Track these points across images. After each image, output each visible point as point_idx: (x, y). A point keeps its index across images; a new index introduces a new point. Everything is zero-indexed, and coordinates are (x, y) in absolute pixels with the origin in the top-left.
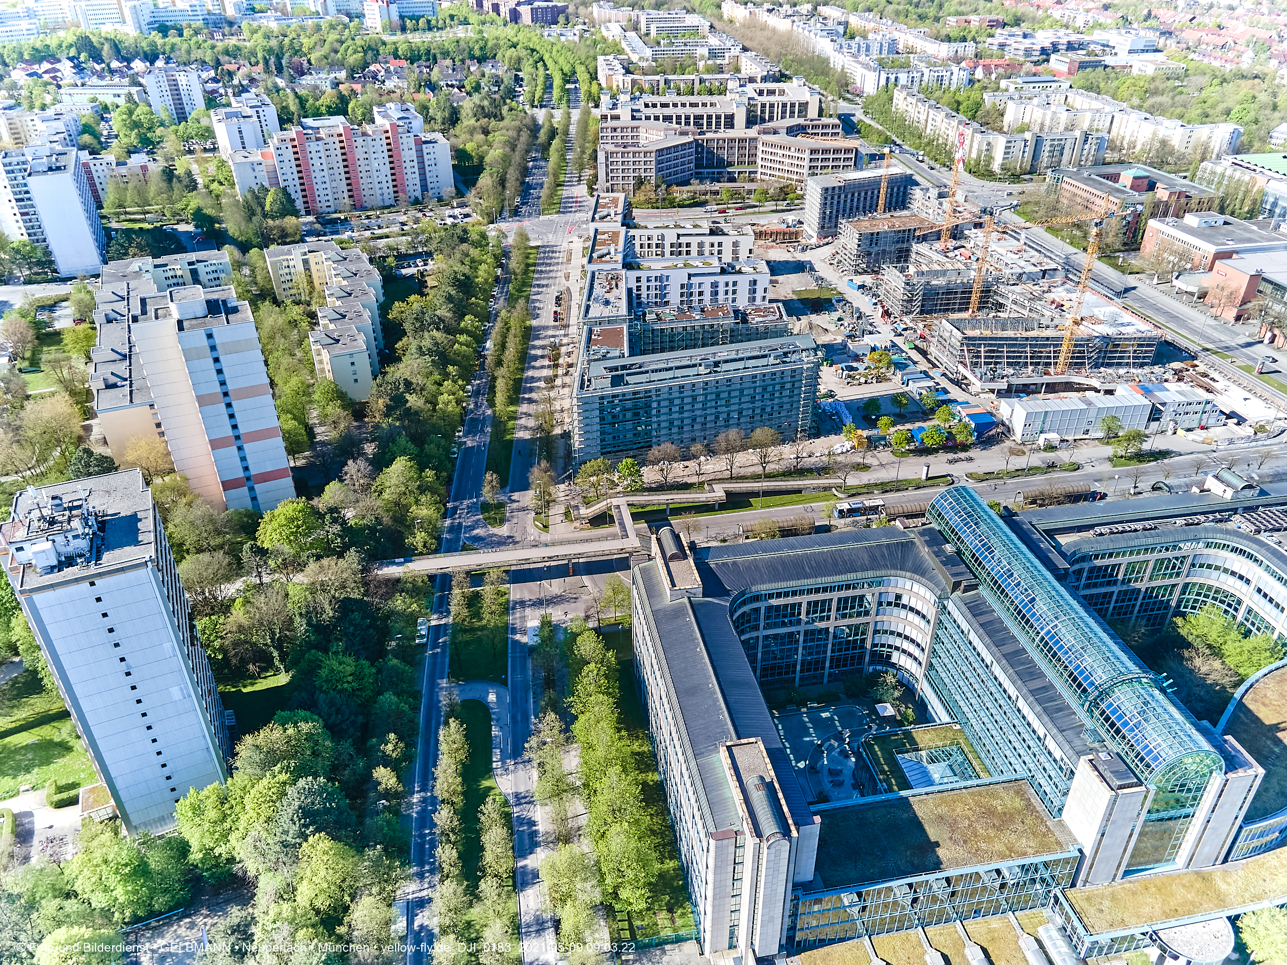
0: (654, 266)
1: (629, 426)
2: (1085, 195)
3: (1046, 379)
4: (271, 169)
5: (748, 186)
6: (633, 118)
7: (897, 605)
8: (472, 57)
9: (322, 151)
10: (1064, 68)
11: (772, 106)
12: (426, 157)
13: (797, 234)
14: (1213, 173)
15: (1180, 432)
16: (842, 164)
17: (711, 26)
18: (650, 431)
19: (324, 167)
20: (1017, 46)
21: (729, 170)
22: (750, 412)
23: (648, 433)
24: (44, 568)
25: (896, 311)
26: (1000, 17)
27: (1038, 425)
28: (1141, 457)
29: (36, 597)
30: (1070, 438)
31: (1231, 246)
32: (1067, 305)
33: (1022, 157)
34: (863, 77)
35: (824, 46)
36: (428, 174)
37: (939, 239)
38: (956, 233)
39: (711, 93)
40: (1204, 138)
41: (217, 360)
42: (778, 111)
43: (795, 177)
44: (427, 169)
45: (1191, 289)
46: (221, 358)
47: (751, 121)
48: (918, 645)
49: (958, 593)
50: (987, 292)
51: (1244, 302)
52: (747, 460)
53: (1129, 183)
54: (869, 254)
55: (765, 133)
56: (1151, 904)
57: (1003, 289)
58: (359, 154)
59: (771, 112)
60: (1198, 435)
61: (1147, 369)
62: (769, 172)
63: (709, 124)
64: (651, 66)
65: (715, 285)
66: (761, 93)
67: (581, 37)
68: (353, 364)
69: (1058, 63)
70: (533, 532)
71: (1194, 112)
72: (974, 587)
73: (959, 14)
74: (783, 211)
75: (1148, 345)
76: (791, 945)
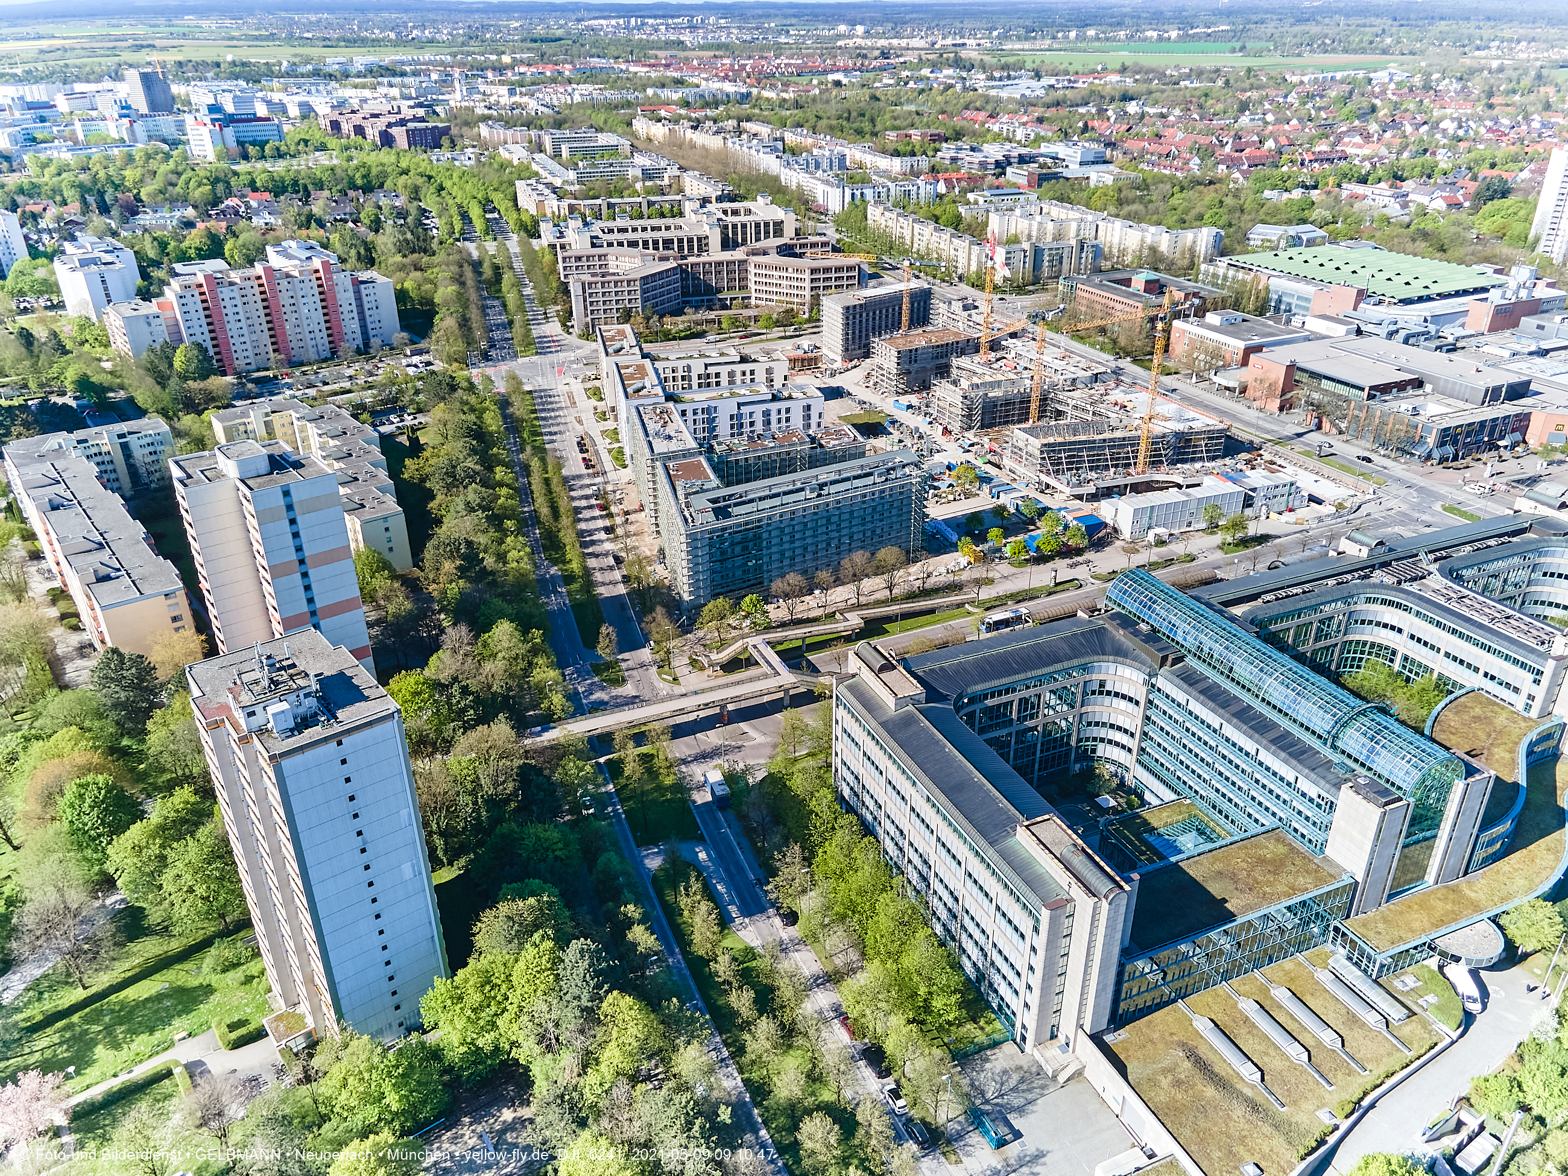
0: (698, 397)
1: (739, 561)
2: (1104, 301)
3: (1129, 480)
4: (171, 322)
5: (746, 313)
6: (593, 245)
7: (1101, 693)
8: (355, 188)
9: (238, 297)
10: (1023, 181)
11: (744, 226)
12: (365, 299)
13: (816, 360)
14: (1215, 276)
15: (1273, 515)
16: (845, 283)
17: (632, 146)
18: (761, 565)
20: (970, 160)
21: (720, 296)
22: (861, 536)
23: (758, 568)
24: (284, 731)
25: (955, 426)
26: (941, 131)
27: (1145, 521)
28: (1245, 542)
29: (285, 763)
30: (1176, 531)
31: (1257, 340)
32: (1130, 406)
33: (1023, 268)
34: (826, 194)
35: (770, 163)
36: (369, 320)
37: (978, 351)
38: (995, 346)
39: (662, 215)
40: (1189, 243)
41: (293, 522)
42: (751, 231)
43: (796, 300)
44: (367, 313)
45: (1231, 384)
47: (727, 244)
48: (1126, 731)
49: (1166, 668)
50: (1044, 400)
51: (1283, 394)
52: (873, 586)
53: (1142, 287)
54: (908, 372)
55: (754, 254)
56: (1418, 919)
57: (1061, 396)
58: (284, 299)
59: (744, 233)
60: (1287, 517)
61: (1219, 462)
62: (765, 296)
63: (691, 248)
64: (581, 190)
65: (767, 414)
66: (725, 212)
67: (478, 161)
68: (387, 529)
69: (1015, 175)
70: (663, 687)
71: (1172, 219)
72: (1181, 659)
73: (895, 128)
74: (791, 337)
75: (1218, 438)
76: (1118, 1020)
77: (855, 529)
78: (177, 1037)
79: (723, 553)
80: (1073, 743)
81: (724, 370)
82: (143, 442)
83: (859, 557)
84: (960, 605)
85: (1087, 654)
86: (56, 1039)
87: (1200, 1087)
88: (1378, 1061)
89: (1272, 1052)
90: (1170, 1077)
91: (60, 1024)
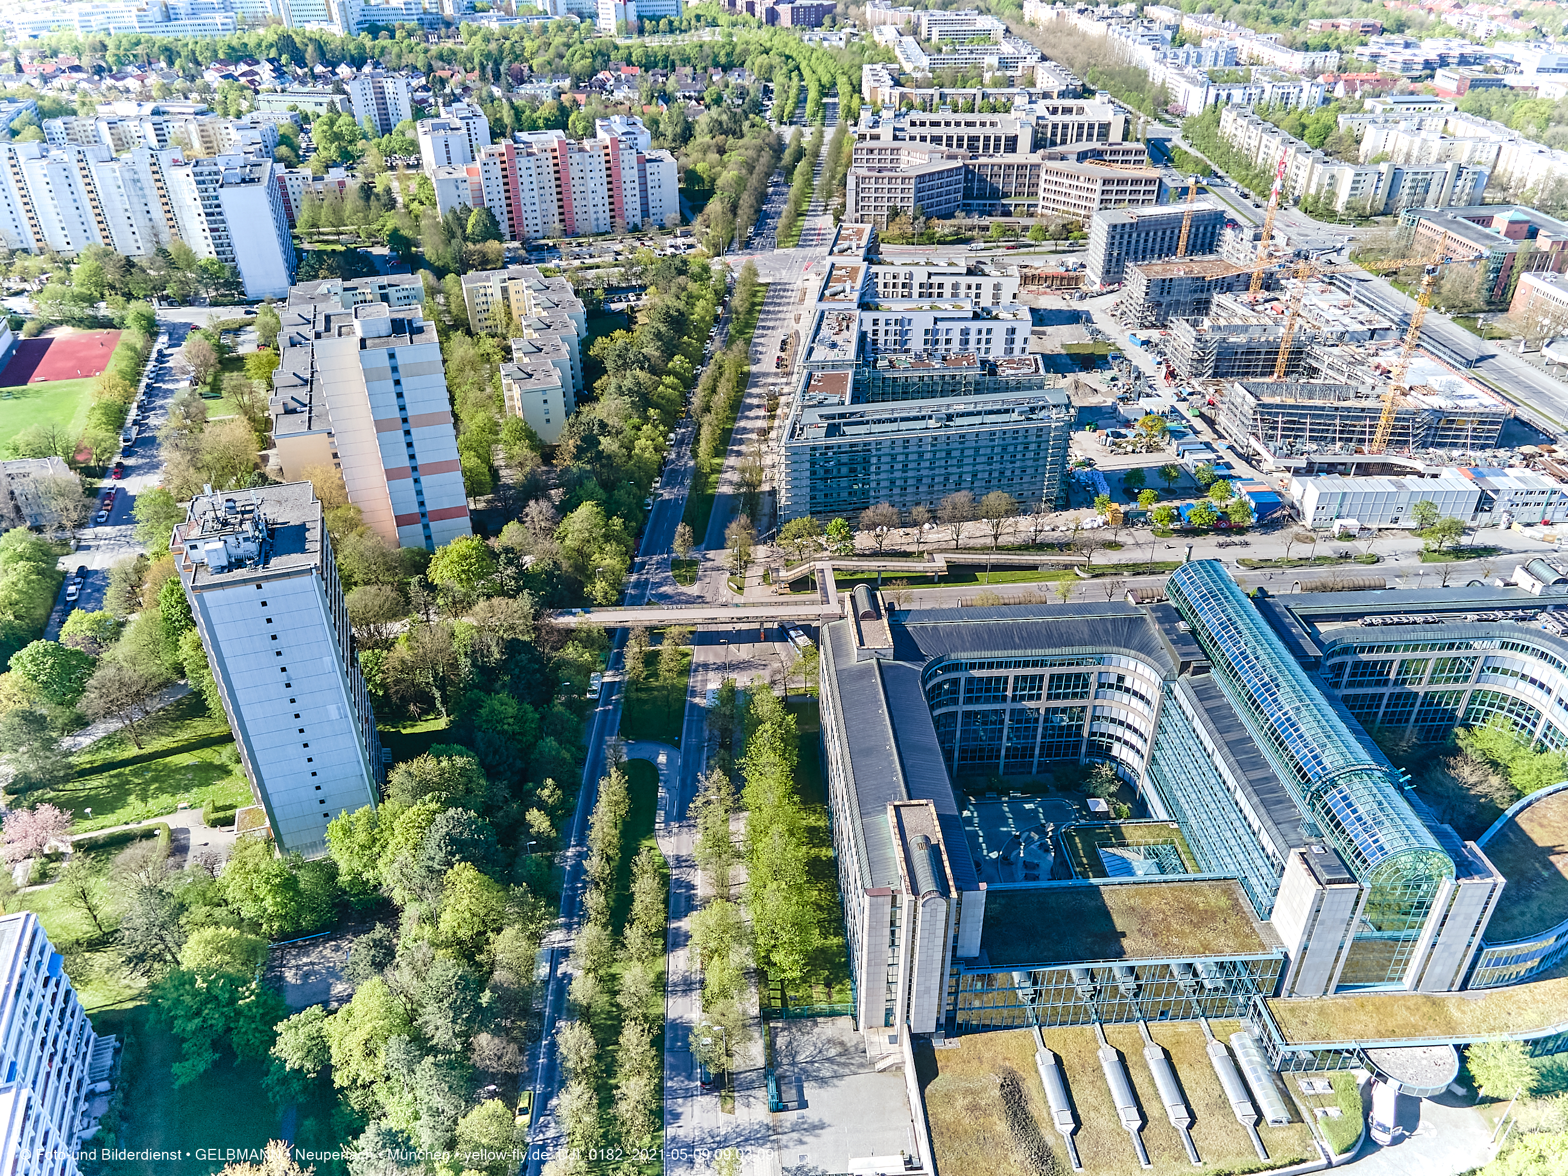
0: (896, 307)
1: (844, 482)
2: (1447, 242)
3: (1358, 458)
4: (476, 187)
5: (1025, 221)
6: (895, 138)
7: (1119, 688)
8: (716, 65)
9: (533, 167)
10: (1452, 86)
11: (1065, 127)
12: (649, 178)
13: (1077, 279)
15: (1516, 526)
16: (1141, 197)
17: (1007, 30)
18: (868, 490)
19: (535, 186)
20: (1394, 57)
21: (1004, 201)
22: (986, 475)
23: (865, 492)
24: (216, 568)
25: (1183, 371)
26: (1378, 22)
27: (1334, 509)
28: (1458, 552)
29: (207, 595)
30: (1374, 526)
32: (1395, 371)
33: (1374, 194)
34: (1187, 93)
35: (1143, 55)
36: (650, 198)
37: (1247, 289)
38: (1270, 283)
39: (994, 110)
41: (397, 382)
42: (1072, 133)
43: (1083, 212)
44: (650, 191)
46: (403, 381)
47: (1037, 144)
48: (1141, 735)
49: (1187, 675)
50: (1297, 353)
52: (976, 531)
53: (1503, 228)
54: (1158, 304)
55: (1051, 159)
56: (1365, 1022)
57: (1318, 350)
58: (574, 172)
59: (1064, 135)
60: (1541, 531)
61: (1489, 452)
62: (1052, 205)
63: (986, 147)
64: (926, 78)
65: (965, 332)
66: (1054, 111)
67: (848, 41)
68: (545, 401)
69: (1444, 80)
70: (726, 593)
72: (1206, 669)
73: (1325, 16)
74: (1064, 252)
75: (1492, 423)
76: (951, 1027)
77: (979, 467)
78: (182, 806)
79: (827, 471)
80: (1086, 734)
81: (948, 282)
82: (401, 294)
84: (1068, 567)
85: (1108, 643)
86: (105, 782)
87: (995, 1118)
88: (1220, 1156)
89: (1104, 1110)
90: (970, 1099)
91: (112, 773)
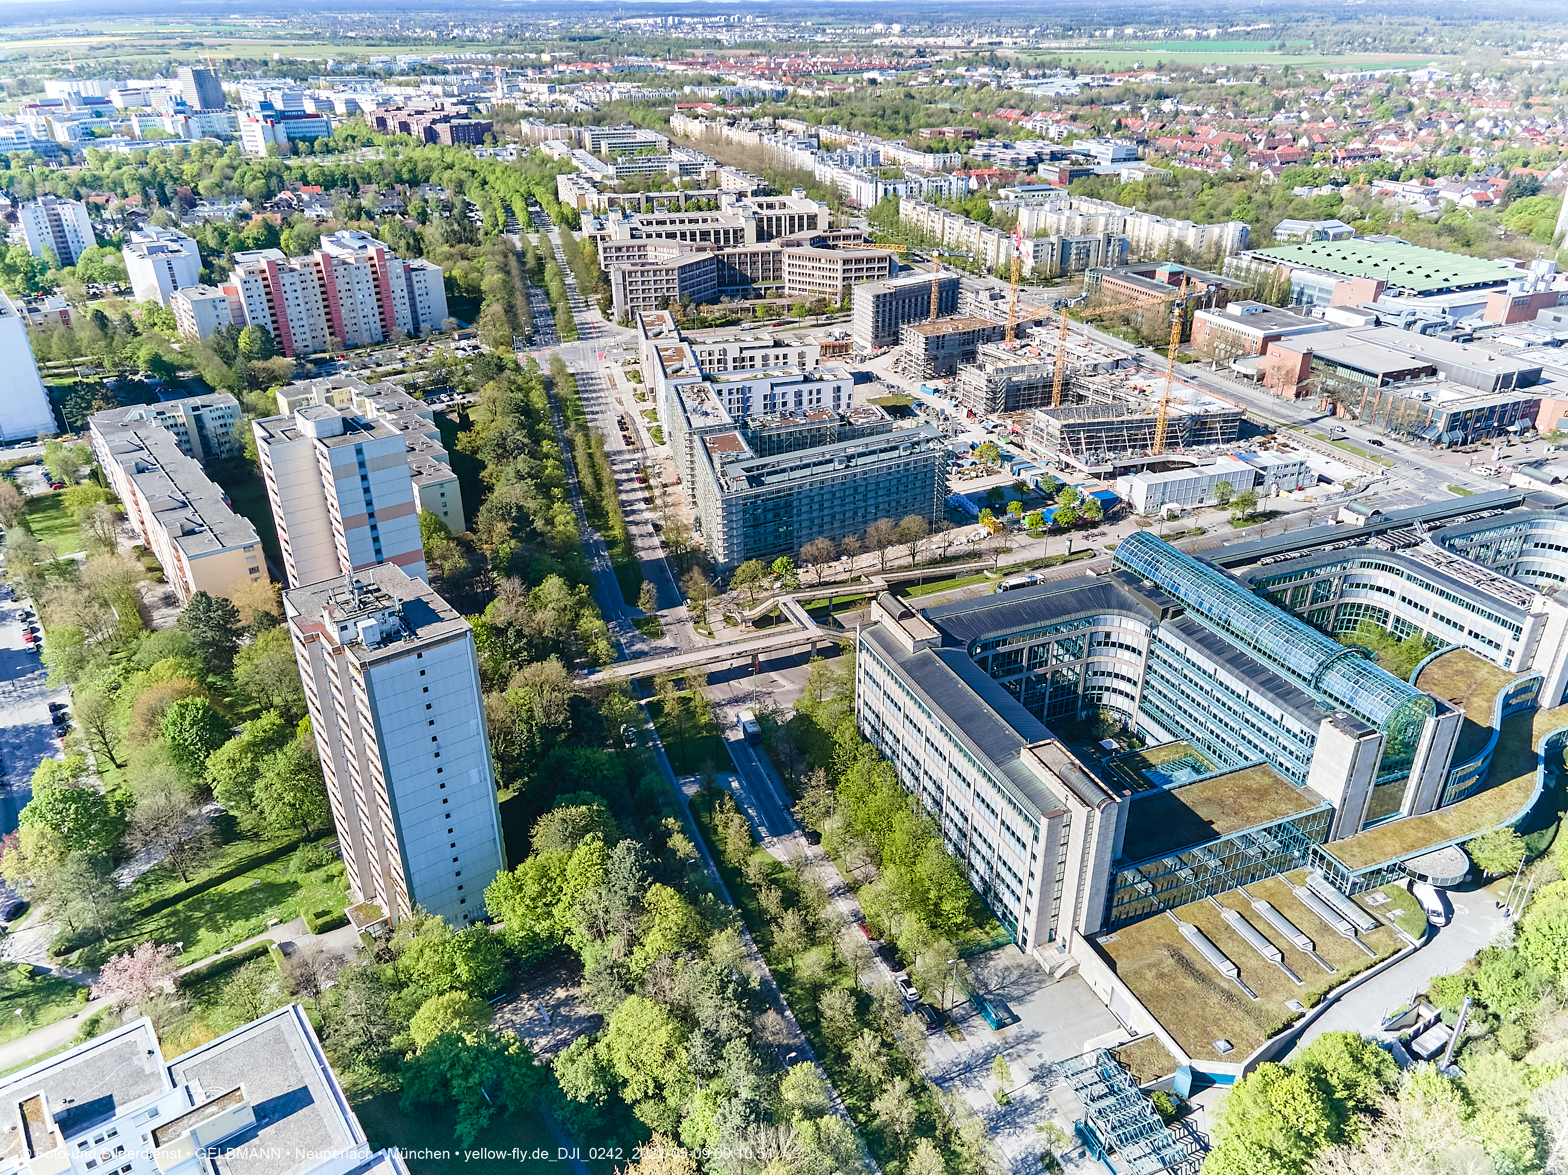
0: (733, 378)
1: (771, 527)
2: (1128, 292)
3: (1146, 460)
4: (235, 306)
5: (780, 302)
6: (633, 236)
7: (1106, 644)
8: (402, 182)
9: (298, 283)
10: (1055, 178)
11: (779, 219)
12: (416, 286)
13: (846, 347)
14: (1237, 268)
15: (1283, 493)
16: (876, 273)
17: (670, 142)
18: (792, 532)
19: (301, 301)
20: (1002, 157)
21: (755, 286)
25: (980, 409)
26: (975, 128)
27: (1158, 497)
28: (1253, 518)
30: (1188, 507)
31: (1276, 330)
32: (1148, 390)
33: (1050, 261)
34: (859, 190)
35: (805, 159)
36: (419, 305)
37: (1003, 338)
38: (1020, 332)
39: (699, 209)
40: (1215, 238)
41: (364, 478)
42: (785, 224)
43: (828, 290)
44: (418, 299)
45: (1249, 372)
46: (370, 476)
47: (762, 236)
48: (1129, 680)
49: (1167, 620)
50: (1066, 384)
51: (1300, 380)
52: (897, 554)
53: (1165, 279)
54: (936, 358)
55: (788, 246)
56: (1391, 844)
57: (1082, 381)
58: (341, 284)
59: (779, 226)
60: (1297, 495)
61: (1234, 444)
62: (798, 286)
63: (727, 240)
64: (620, 185)
65: (798, 394)
66: (760, 206)
67: (520, 156)
69: (1047, 172)
70: (699, 640)
71: (1200, 214)
72: (1180, 612)
73: (928, 126)
74: (823, 325)
75: (1233, 421)
76: (1110, 925)
77: (880, 500)
78: (270, 923)
79: (755, 520)
80: (1080, 691)
81: (758, 354)
82: (215, 415)
83: (884, 524)
84: (979, 571)
85: (1094, 607)
86: (163, 923)
87: (1181, 979)
88: (1345, 962)
89: (1249, 954)
90: (1154, 971)
91: (165, 911)
